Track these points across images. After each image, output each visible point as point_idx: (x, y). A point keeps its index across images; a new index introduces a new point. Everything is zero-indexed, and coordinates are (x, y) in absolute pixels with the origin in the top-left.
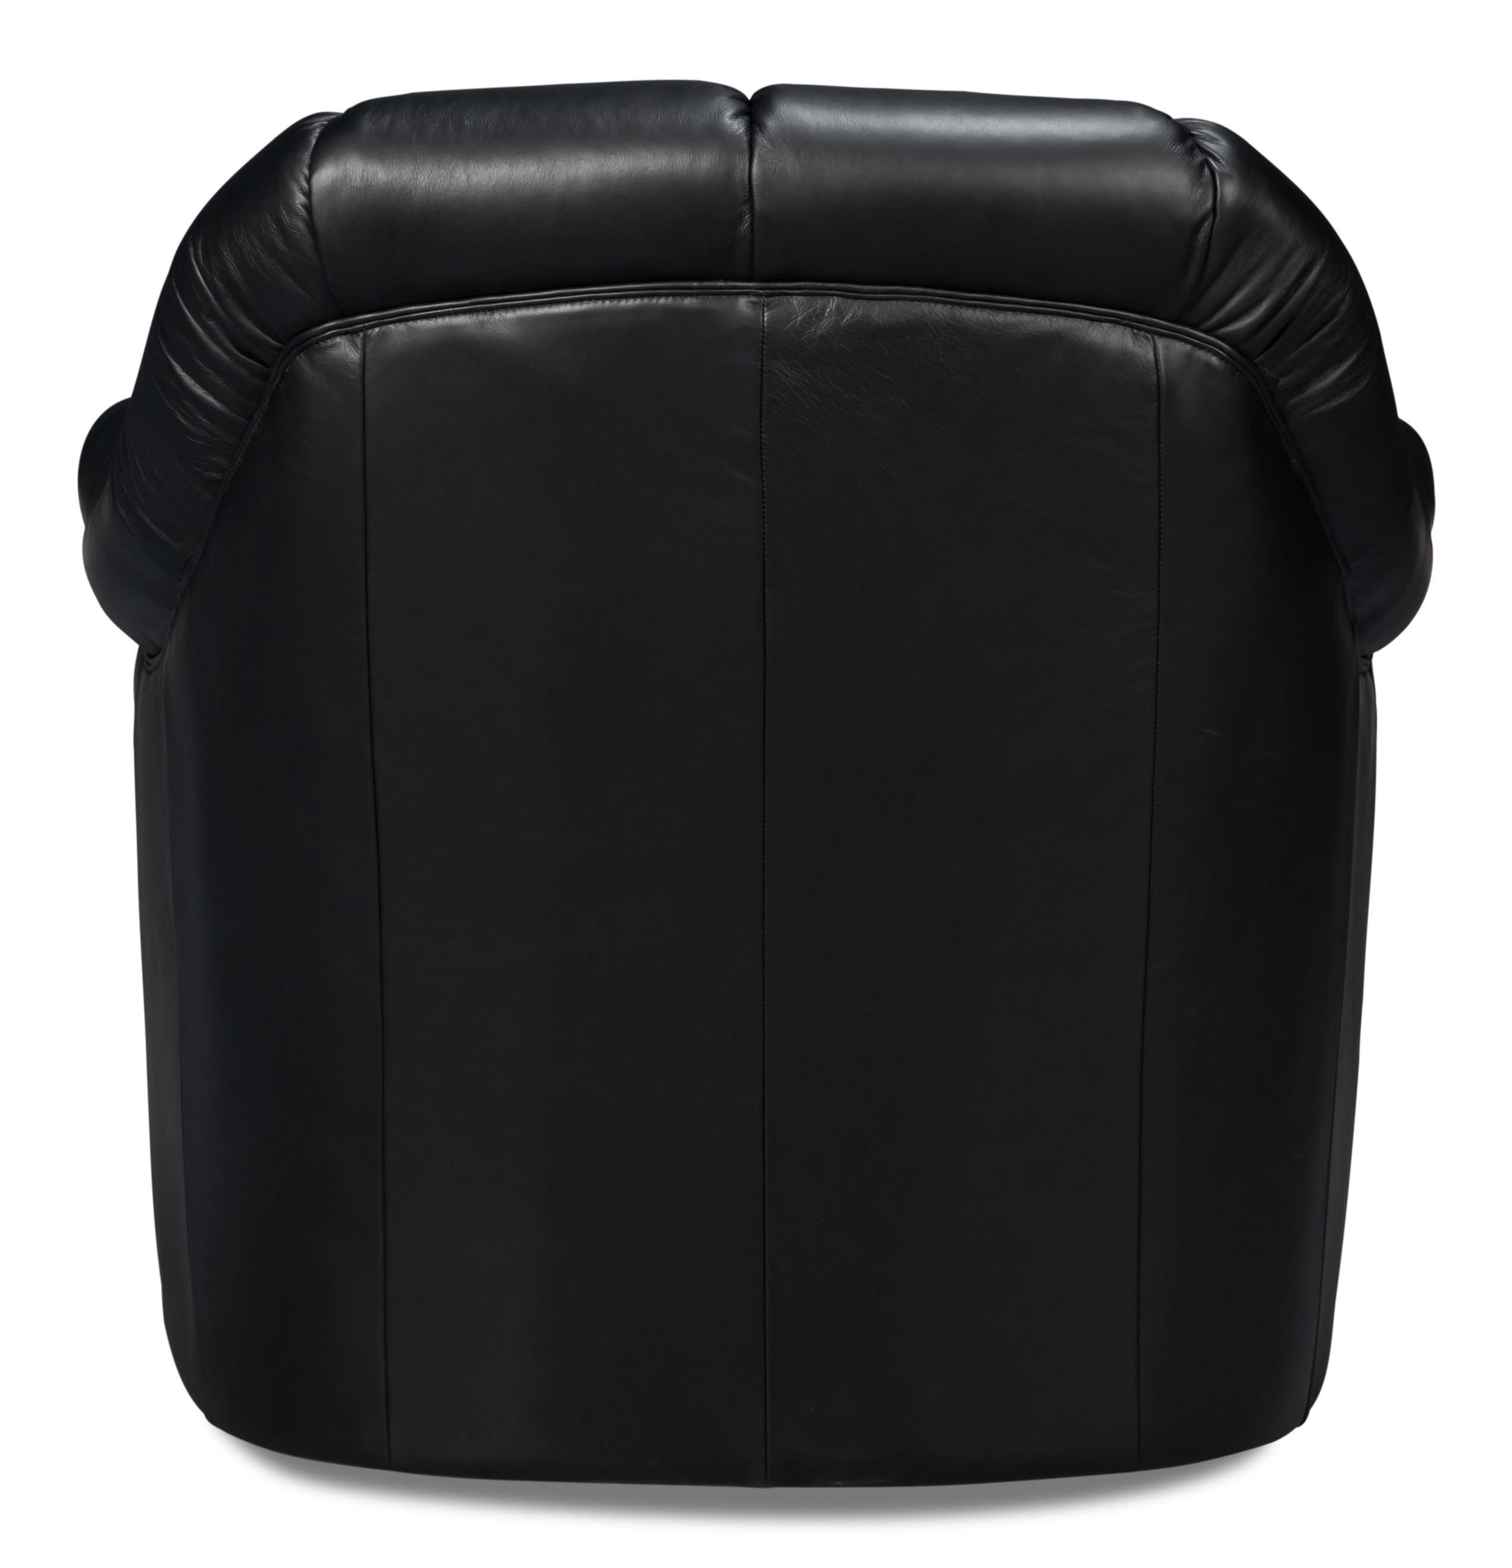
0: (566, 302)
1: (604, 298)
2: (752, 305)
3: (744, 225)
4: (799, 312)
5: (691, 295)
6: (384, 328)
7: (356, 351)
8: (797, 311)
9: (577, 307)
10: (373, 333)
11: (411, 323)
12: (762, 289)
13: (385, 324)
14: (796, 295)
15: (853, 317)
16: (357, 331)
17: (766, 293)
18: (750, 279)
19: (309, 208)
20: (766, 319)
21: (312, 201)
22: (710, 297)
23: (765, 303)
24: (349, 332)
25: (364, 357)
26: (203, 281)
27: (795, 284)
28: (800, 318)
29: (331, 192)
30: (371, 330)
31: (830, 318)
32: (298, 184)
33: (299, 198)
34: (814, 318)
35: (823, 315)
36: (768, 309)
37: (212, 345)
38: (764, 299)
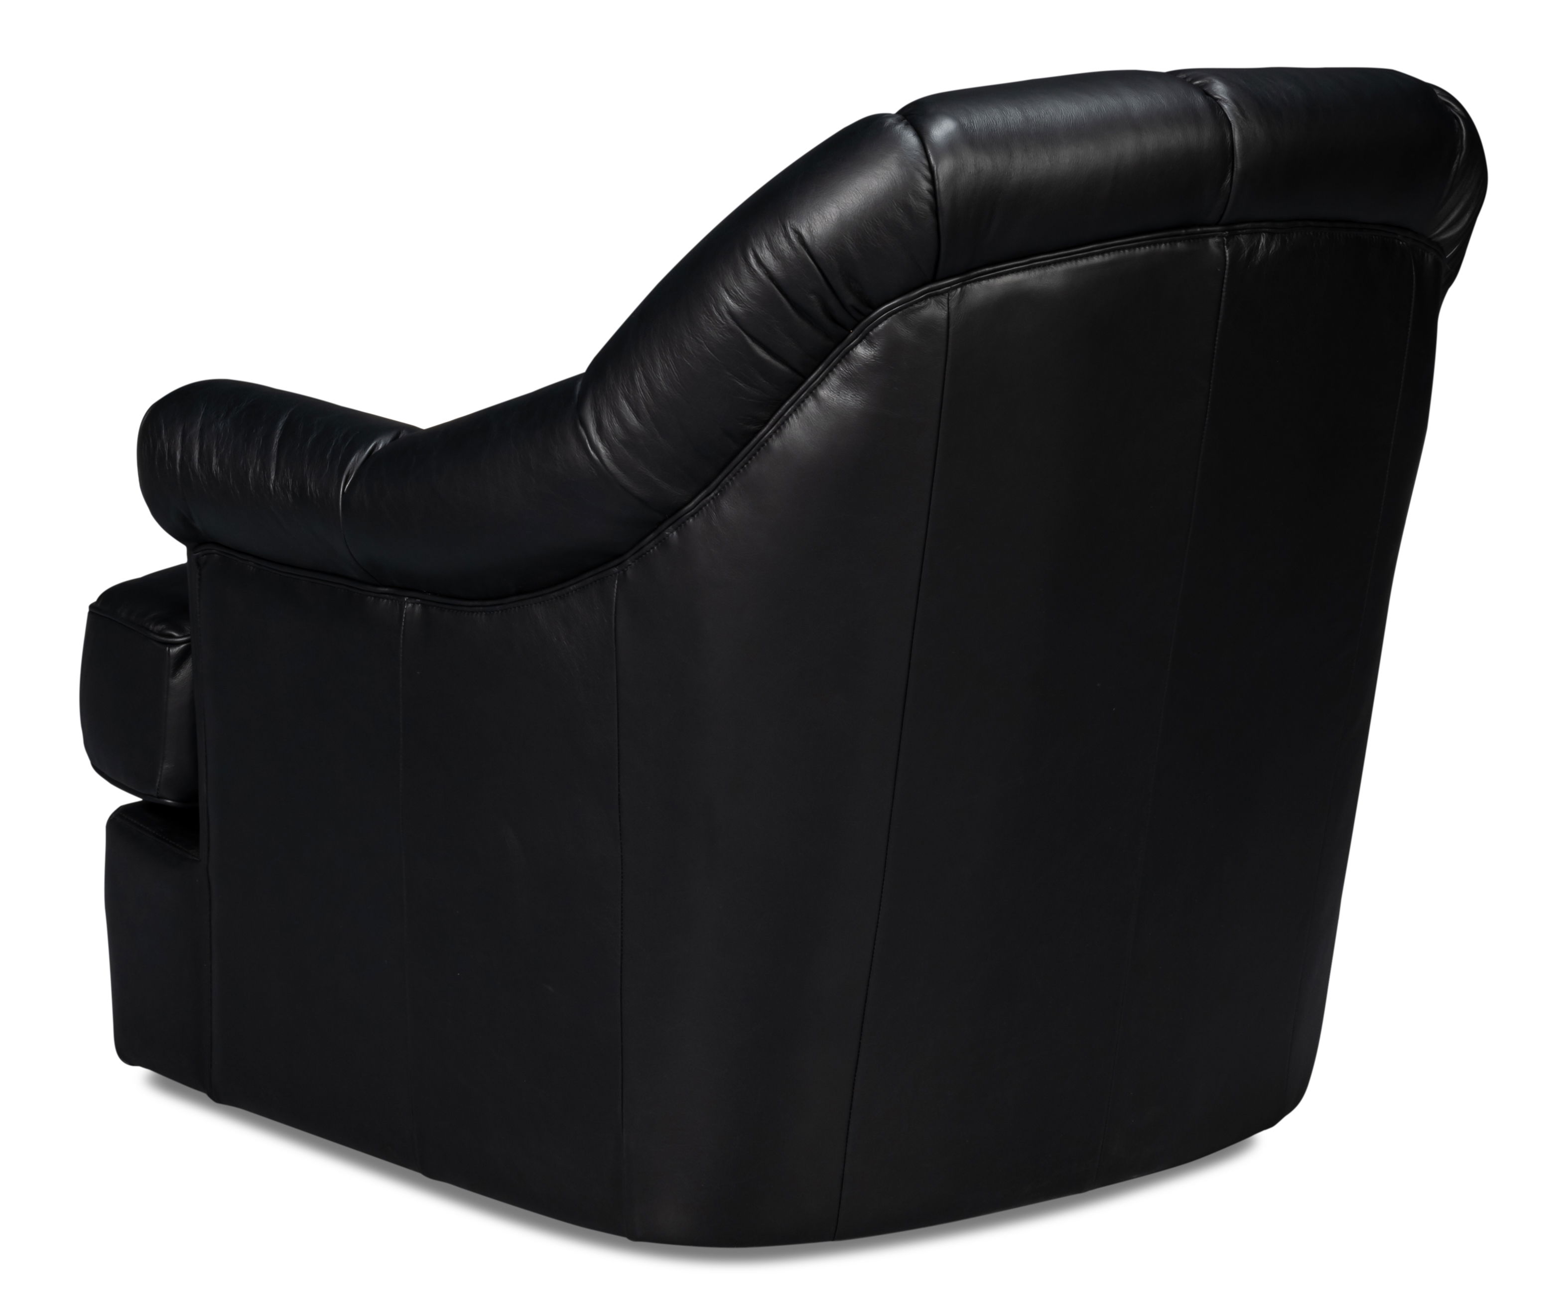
0: (1098, 254)
1: (1124, 249)
2: (1217, 245)
3: (1227, 182)
5: (1180, 241)
6: (964, 288)
7: (944, 309)
8: (1245, 246)
10: (956, 293)
11: (984, 282)
12: (1224, 231)
13: (966, 284)
14: (1243, 234)
15: (1276, 247)
16: (942, 293)
17: (1226, 234)
18: (1217, 224)
19: (934, 192)
20: (1227, 255)
21: (937, 187)
22: (1192, 241)
23: (1225, 242)
24: (937, 295)
25: (949, 313)
26: (813, 263)
27: (1243, 226)
28: (1246, 252)
29: (953, 178)
30: (954, 292)
31: (1263, 249)
32: (922, 174)
33: (925, 186)
34: (1254, 250)
35: (1258, 247)
36: (1228, 247)
37: (796, 317)
38: (1225, 239)
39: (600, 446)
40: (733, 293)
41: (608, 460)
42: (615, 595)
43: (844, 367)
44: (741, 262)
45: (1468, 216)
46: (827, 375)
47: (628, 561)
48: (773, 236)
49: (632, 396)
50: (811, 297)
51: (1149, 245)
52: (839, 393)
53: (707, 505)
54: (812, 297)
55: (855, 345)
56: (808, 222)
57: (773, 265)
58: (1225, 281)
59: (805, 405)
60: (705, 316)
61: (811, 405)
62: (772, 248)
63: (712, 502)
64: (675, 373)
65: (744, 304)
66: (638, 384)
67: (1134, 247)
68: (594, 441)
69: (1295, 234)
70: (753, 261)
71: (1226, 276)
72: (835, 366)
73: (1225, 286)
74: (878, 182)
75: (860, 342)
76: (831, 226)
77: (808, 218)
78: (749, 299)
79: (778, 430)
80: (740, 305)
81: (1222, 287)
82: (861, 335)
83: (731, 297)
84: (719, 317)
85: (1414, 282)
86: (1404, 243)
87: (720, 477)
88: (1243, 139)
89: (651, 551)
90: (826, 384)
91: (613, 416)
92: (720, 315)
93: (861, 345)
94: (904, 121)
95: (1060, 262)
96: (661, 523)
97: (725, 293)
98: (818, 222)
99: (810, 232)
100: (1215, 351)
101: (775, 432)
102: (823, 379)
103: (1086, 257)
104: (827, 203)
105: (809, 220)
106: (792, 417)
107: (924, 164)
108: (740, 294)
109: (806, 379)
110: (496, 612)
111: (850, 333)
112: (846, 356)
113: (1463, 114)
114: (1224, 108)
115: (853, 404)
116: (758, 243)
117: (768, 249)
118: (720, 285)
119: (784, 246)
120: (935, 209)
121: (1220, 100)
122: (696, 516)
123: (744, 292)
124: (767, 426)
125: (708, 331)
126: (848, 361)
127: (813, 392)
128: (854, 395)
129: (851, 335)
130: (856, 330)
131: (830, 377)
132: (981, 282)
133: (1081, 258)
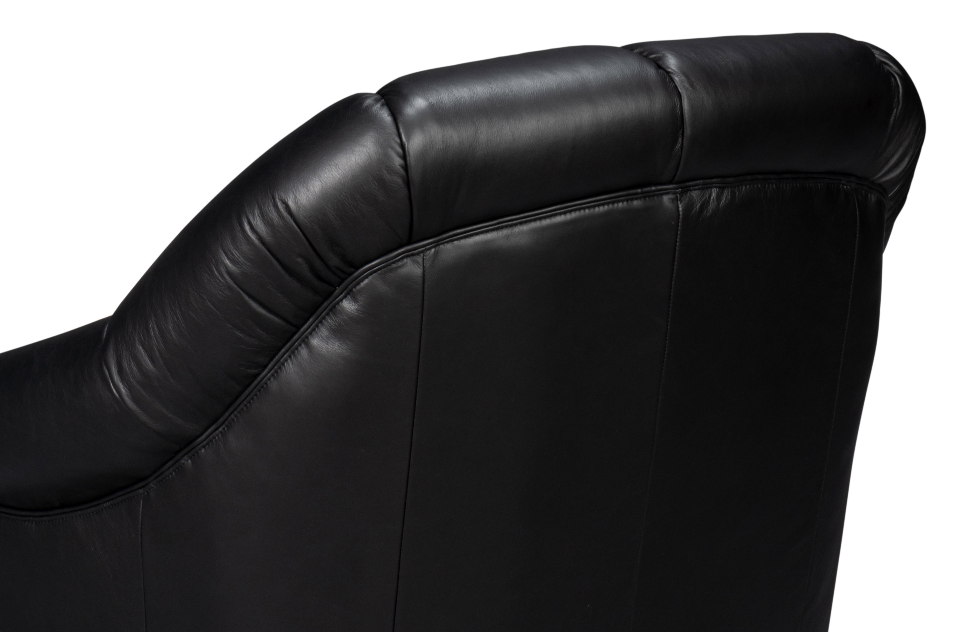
0: (560, 214)
1: (584, 209)
2: (671, 200)
3: (678, 146)
4: (698, 201)
5: (637, 199)
6: (437, 248)
7: (419, 267)
8: (697, 201)
9: (569, 217)
10: (430, 253)
11: (456, 243)
12: (677, 188)
13: (439, 245)
14: (695, 190)
15: (725, 201)
16: (418, 254)
17: (679, 191)
18: (670, 183)
19: (406, 167)
20: (680, 209)
21: (408, 162)
22: (647, 198)
23: (679, 198)
24: (413, 255)
25: (424, 271)
26: (298, 230)
27: (695, 183)
28: (698, 206)
29: (423, 153)
30: (428, 252)
31: (714, 202)
32: (394, 150)
33: (398, 161)
34: (705, 204)
35: (710, 201)
36: (681, 202)
37: (287, 277)
38: (678, 195)
39: (121, 386)
40: (230, 255)
41: (128, 398)
42: (141, 513)
43: (331, 319)
44: (238, 228)
45: (907, 160)
46: (317, 326)
47: (151, 484)
48: (264, 205)
49: (147, 343)
50: (298, 260)
51: (608, 204)
52: (328, 342)
53: (217, 438)
54: (300, 260)
55: (341, 300)
56: (294, 194)
57: (264, 231)
58: (679, 232)
59: (299, 352)
60: (206, 274)
61: (303, 351)
62: (264, 216)
63: (220, 435)
64: (183, 324)
65: (240, 265)
66: (152, 333)
67: (594, 207)
68: (116, 382)
69: (744, 187)
70: (247, 228)
71: (679, 228)
72: (324, 318)
73: (678, 237)
74: (355, 159)
75: (345, 297)
76: (314, 198)
77: (294, 190)
78: (245, 261)
79: (276, 374)
80: (237, 266)
81: (677, 238)
82: (345, 291)
83: (229, 259)
84: (219, 276)
85: (858, 221)
86: (849, 187)
87: (227, 414)
88: (692, 107)
89: (170, 476)
90: (317, 333)
91: (131, 360)
92: (219, 274)
93: (346, 300)
94: (381, 100)
95: (526, 222)
96: (177, 452)
97: (224, 255)
98: (303, 194)
99: (296, 203)
100: (672, 294)
101: (273, 375)
102: (314, 330)
103: (550, 216)
104: (311, 177)
105: (294, 192)
106: (288, 363)
107: (396, 142)
108: (236, 256)
109: (299, 328)
110: (44, 522)
111: (336, 289)
112: (333, 309)
113: (899, 72)
114: (675, 81)
115: (340, 351)
116: (251, 211)
117: (259, 217)
118: (219, 248)
119: (274, 215)
120: (407, 182)
121: (672, 73)
122: (207, 447)
123: (240, 255)
124: (266, 371)
125: (209, 288)
126: (335, 314)
127: (305, 341)
128: (341, 344)
129: (337, 291)
130: (342, 286)
131: (320, 327)
132: (453, 243)
133: (545, 218)
